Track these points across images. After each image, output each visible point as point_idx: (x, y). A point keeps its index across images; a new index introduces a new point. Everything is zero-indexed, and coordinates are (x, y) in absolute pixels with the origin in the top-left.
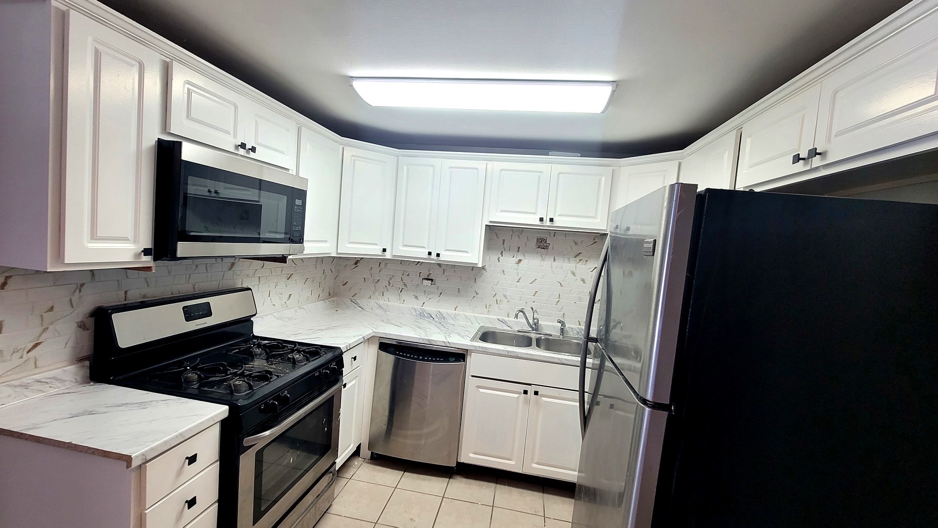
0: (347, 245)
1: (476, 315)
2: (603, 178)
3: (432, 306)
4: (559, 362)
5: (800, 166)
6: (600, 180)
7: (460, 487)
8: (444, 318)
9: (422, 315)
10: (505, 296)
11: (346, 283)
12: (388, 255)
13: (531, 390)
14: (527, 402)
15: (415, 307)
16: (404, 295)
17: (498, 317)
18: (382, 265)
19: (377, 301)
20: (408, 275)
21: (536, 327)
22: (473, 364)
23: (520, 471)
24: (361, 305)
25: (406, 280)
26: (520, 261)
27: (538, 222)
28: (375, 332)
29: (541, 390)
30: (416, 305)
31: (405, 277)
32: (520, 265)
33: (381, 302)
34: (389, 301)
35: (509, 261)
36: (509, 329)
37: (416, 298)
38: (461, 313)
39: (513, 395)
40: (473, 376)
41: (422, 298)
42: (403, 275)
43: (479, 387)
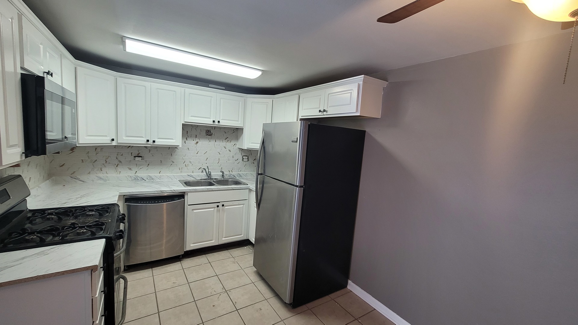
0: (86, 138)
1: (174, 174)
2: (241, 103)
3: (143, 173)
4: (232, 189)
5: (320, 113)
6: (239, 103)
7: (189, 262)
8: (153, 179)
9: (136, 179)
10: (190, 162)
11: (63, 165)
12: (114, 143)
13: (220, 205)
14: (218, 211)
15: (131, 175)
16: (119, 169)
17: (188, 174)
18: (98, 150)
19: (96, 175)
20: (122, 155)
21: (209, 175)
22: (189, 199)
23: (217, 244)
24: (81, 179)
25: (120, 158)
26: (197, 142)
27: (212, 123)
28: (121, 193)
29: (225, 204)
30: (131, 173)
32: (198, 144)
33: (101, 175)
34: (107, 174)
35: (191, 143)
36: (194, 179)
37: (130, 169)
38: (164, 174)
39: (212, 210)
40: (189, 205)
41: (135, 169)
42: (118, 155)
43: (193, 210)
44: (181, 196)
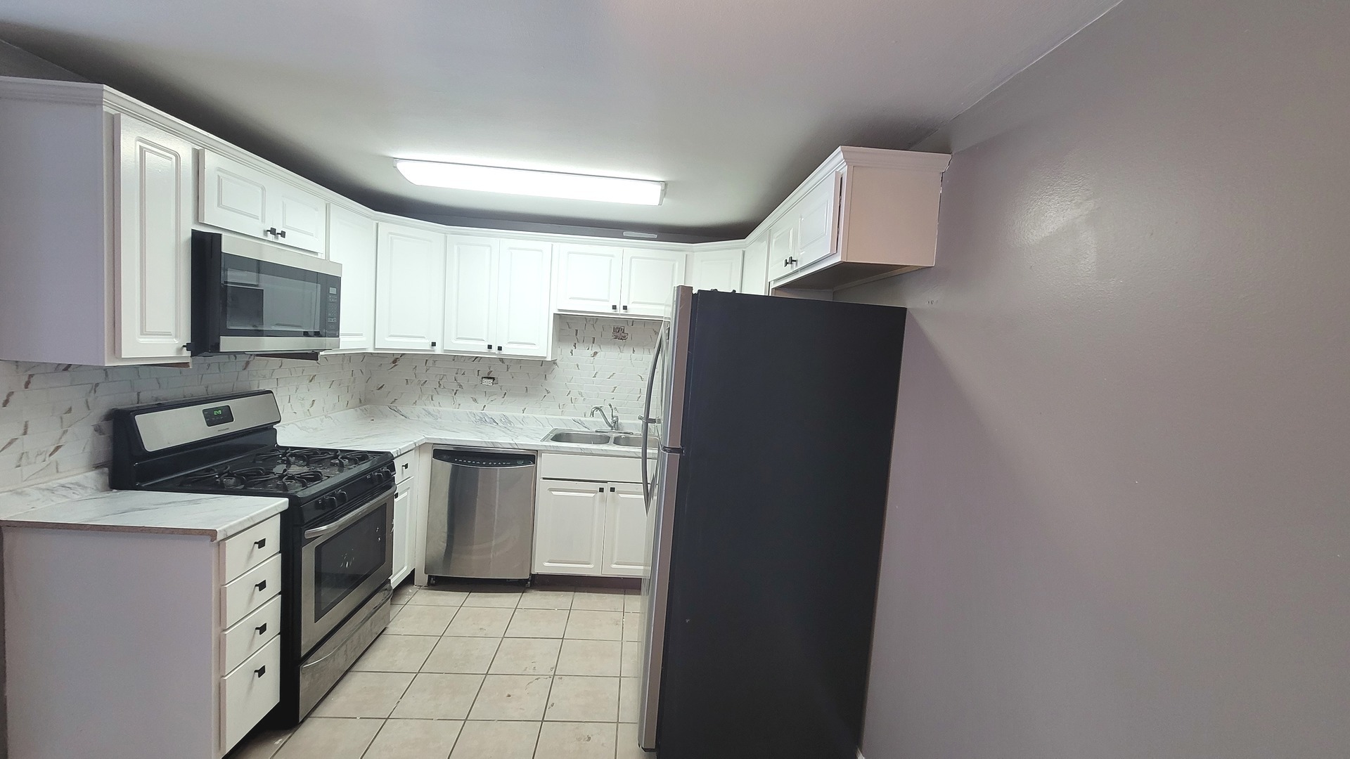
0: (387, 339)
1: (548, 417)
2: (677, 264)
3: (495, 409)
4: (635, 455)
5: (789, 269)
6: (674, 265)
7: (534, 599)
8: (510, 423)
9: (483, 420)
10: (581, 394)
11: (382, 387)
12: (438, 350)
13: (607, 487)
14: (604, 500)
15: (475, 411)
16: (459, 399)
17: (573, 418)
18: (430, 363)
19: (424, 407)
20: (464, 374)
21: (615, 425)
22: (545, 465)
23: (599, 574)
24: (403, 412)
25: (461, 379)
26: (596, 353)
27: (611, 311)
28: (428, 439)
29: (617, 487)
30: (476, 409)
31: (459, 377)
32: (596, 357)
33: (430, 408)
34: (440, 406)
35: (583, 353)
36: (587, 430)
37: (475, 400)
38: (530, 415)
39: (588, 495)
40: (544, 478)
41: (483, 401)
42: (457, 374)
43: (551, 490)
44: (529, 458)
